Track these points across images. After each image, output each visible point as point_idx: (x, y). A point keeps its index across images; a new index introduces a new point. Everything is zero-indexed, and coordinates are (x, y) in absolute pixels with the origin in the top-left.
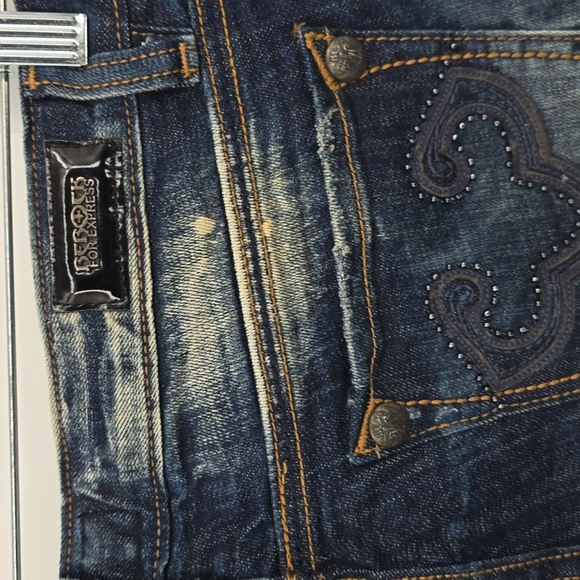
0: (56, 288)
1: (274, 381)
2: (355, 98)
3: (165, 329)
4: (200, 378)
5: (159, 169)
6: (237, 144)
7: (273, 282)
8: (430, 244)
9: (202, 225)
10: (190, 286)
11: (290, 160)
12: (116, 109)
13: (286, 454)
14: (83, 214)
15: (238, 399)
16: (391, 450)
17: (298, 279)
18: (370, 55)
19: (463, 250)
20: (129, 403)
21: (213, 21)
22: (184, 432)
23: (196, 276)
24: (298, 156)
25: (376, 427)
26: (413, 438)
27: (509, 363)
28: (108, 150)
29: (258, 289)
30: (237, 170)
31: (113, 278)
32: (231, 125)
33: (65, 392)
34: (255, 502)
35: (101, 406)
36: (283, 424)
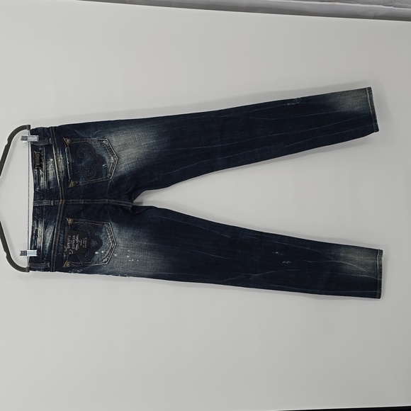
0: (34, 167)
1: (59, 178)
2: (70, 146)
3: (47, 171)
4: (51, 177)
5: (47, 154)
6: (56, 151)
7: (60, 167)
8: (79, 163)
9: (52, 160)
10: (50, 167)
11: (62, 153)
12: (42, 146)
13: (61, 186)
14: (38, 158)
15: (55, 179)
16: (74, 187)
17: (63, 166)
18: (72, 141)
19: (83, 164)
20: (42, 180)
21: (54, 137)
22: (49, 183)
23: (51, 165)
24: (63, 153)
25: (72, 184)
26: (77, 186)
27: (89, 177)
28: (41, 151)
29: (58, 168)
30: (56, 154)
31: (41, 166)
32: (55, 149)
33: (35, 178)
34: (57, 191)
35: (39, 180)
36: (60, 183)
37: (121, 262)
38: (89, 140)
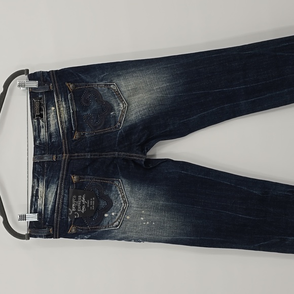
0: (33, 117)
1: (62, 129)
2: (74, 92)
3: (48, 122)
4: (52, 128)
5: (47, 101)
6: (58, 98)
7: (63, 116)
8: (84, 111)
9: (53, 108)
10: (51, 116)
11: (65, 100)
12: (42, 93)
13: (64, 138)
14: (37, 107)
15: (57, 131)
16: (79, 139)
17: (66, 116)
18: (76, 86)
19: (89, 112)
20: (43, 132)
21: (55, 82)
22: (50, 135)
23: (52, 115)
24: (66, 100)
25: (76, 136)
26: (82, 137)
27: (95, 127)
28: (41, 99)
29: (60, 117)
30: (58, 101)
31: (41, 116)
32: (57, 95)
33: (34, 130)
34: (60, 145)
35: (39, 132)
36: (63, 134)
37: (134, 226)
38: (95, 85)
